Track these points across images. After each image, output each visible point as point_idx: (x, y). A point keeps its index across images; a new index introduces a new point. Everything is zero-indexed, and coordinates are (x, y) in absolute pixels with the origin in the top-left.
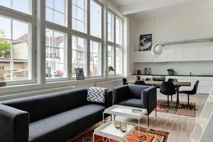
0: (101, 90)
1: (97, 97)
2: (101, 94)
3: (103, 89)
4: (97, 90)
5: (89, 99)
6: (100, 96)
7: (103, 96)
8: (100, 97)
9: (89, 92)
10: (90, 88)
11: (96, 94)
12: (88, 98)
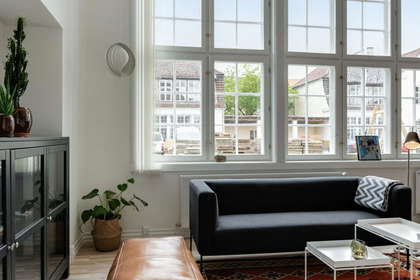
0: (382, 183)
1: (373, 198)
2: (380, 192)
3: (387, 182)
4: (375, 183)
5: (358, 200)
6: (378, 195)
7: (383, 197)
8: (378, 199)
9: (360, 186)
10: (364, 179)
11: (372, 191)
12: (357, 198)
